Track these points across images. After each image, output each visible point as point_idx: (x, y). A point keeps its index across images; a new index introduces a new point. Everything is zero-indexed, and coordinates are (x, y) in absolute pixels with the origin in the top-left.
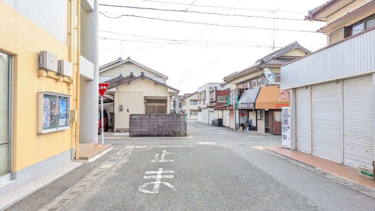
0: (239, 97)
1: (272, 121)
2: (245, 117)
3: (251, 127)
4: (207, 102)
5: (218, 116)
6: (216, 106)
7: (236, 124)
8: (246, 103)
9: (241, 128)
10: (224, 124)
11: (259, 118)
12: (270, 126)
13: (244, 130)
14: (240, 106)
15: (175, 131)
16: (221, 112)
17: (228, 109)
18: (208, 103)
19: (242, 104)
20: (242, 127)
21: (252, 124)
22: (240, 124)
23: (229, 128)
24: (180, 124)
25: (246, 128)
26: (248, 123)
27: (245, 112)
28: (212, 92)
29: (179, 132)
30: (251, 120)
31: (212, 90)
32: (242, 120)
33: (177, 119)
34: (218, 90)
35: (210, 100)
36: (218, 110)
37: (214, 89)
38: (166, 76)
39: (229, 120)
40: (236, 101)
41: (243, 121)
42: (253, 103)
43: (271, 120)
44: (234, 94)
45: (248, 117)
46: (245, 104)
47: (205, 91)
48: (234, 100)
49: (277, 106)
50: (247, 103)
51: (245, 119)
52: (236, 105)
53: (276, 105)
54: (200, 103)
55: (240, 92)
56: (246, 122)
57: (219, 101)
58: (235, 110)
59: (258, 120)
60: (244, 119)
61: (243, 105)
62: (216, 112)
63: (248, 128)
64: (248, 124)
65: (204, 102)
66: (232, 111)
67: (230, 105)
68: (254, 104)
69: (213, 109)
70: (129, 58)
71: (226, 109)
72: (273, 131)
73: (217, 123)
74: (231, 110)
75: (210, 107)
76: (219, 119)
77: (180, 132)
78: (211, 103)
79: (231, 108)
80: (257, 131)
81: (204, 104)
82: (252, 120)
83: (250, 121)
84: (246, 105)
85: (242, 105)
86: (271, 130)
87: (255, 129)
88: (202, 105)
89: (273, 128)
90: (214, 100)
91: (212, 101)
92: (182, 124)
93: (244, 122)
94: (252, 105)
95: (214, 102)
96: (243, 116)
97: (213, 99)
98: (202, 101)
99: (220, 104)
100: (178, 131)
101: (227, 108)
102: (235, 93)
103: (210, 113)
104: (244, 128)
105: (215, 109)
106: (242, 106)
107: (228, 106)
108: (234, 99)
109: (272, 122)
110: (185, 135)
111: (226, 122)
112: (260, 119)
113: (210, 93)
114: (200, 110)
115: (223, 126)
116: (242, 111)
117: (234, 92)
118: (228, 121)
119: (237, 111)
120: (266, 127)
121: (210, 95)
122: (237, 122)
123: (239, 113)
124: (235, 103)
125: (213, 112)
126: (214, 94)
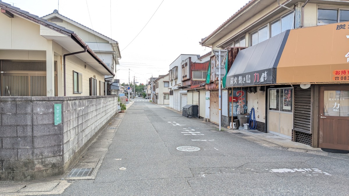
0: (228, 65)
1: (319, 114)
2: (241, 103)
3: (253, 124)
4: (179, 81)
5: (193, 101)
6: (190, 86)
7: (222, 116)
8: (248, 74)
9: (232, 125)
10: (201, 114)
11: (273, 105)
12: (313, 127)
13: (237, 129)
14: (231, 83)
15: (12, 160)
16: (196, 94)
17: (208, 90)
18: (181, 82)
19: (237, 76)
20: (234, 123)
21: (254, 118)
22: (230, 118)
23: (209, 121)
24: (29, 134)
25: (243, 126)
26: (247, 115)
27: (240, 94)
28: (184, 65)
29: (26, 164)
30: (253, 109)
31: (184, 62)
32: (234, 108)
33: (16, 114)
34: (193, 62)
35: (182, 77)
36: (192, 91)
37: (188, 61)
38: (114, 41)
39: (209, 108)
40: (225, 71)
41: (236, 111)
42: (268, 70)
43: (316, 112)
44: (220, 57)
45: (246, 103)
46: (243, 75)
47: (177, 67)
48: (220, 69)
49: (340, 76)
50: (251, 74)
51: (239, 107)
52: (224, 80)
53: (337, 73)
54: (172, 83)
55: (232, 55)
56: (241, 114)
57: (194, 79)
58: (222, 90)
59: (271, 109)
60: (237, 106)
61: (240, 78)
62: (190, 94)
63: (246, 125)
64: (246, 117)
65: (176, 82)
66: (215, 92)
67: (212, 83)
68: (273, 72)
69: (185, 91)
70: (56, 11)
71: (204, 89)
72: (321, 141)
73: (190, 111)
74: (213, 91)
75: (183, 88)
76: (192, 106)
77: (28, 164)
78: (184, 83)
79: (213, 86)
80: (266, 132)
81: (176, 85)
82: (256, 109)
83: (249, 111)
84: (248, 77)
85: (236, 79)
86: (315, 137)
87: (262, 127)
88: (174, 87)
89: (321, 133)
90: (188, 77)
91: (185, 79)
92: (37, 133)
93: (238, 113)
94: (265, 75)
95: (188, 80)
96: (237, 102)
97: (186, 76)
98: (174, 80)
99: (196, 83)
100: (23, 159)
101: (207, 87)
102: (222, 55)
103: (183, 96)
104: (238, 126)
105: (188, 91)
106: (238, 81)
107: (207, 84)
108: (220, 66)
109: (319, 118)
110: (56, 170)
111: (205, 111)
112: (277, 109)
113: (183, 68)
114: (171, 93)
115: (200, 117)
116: (234, 92)
117: (220, 52)
118: (208, 110)
119: (225, 93)
120: (297, 129)
121: (183, 70)
122: (225, 113)
123: (229, 95)
124: (221, 75)
125: (186, 95)
126: (187, 68)
